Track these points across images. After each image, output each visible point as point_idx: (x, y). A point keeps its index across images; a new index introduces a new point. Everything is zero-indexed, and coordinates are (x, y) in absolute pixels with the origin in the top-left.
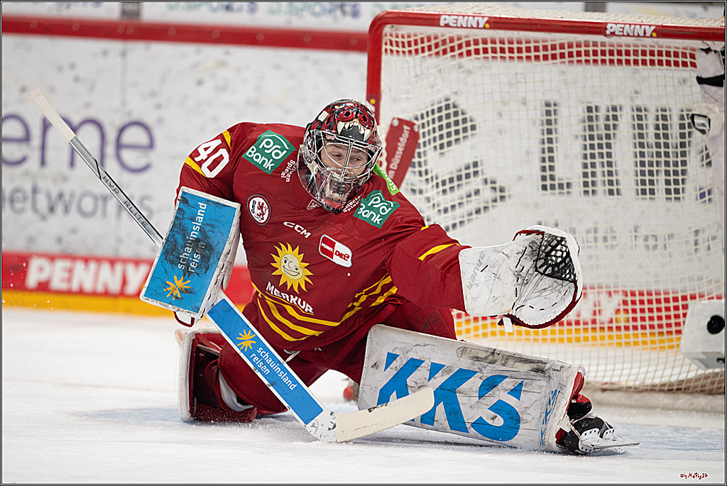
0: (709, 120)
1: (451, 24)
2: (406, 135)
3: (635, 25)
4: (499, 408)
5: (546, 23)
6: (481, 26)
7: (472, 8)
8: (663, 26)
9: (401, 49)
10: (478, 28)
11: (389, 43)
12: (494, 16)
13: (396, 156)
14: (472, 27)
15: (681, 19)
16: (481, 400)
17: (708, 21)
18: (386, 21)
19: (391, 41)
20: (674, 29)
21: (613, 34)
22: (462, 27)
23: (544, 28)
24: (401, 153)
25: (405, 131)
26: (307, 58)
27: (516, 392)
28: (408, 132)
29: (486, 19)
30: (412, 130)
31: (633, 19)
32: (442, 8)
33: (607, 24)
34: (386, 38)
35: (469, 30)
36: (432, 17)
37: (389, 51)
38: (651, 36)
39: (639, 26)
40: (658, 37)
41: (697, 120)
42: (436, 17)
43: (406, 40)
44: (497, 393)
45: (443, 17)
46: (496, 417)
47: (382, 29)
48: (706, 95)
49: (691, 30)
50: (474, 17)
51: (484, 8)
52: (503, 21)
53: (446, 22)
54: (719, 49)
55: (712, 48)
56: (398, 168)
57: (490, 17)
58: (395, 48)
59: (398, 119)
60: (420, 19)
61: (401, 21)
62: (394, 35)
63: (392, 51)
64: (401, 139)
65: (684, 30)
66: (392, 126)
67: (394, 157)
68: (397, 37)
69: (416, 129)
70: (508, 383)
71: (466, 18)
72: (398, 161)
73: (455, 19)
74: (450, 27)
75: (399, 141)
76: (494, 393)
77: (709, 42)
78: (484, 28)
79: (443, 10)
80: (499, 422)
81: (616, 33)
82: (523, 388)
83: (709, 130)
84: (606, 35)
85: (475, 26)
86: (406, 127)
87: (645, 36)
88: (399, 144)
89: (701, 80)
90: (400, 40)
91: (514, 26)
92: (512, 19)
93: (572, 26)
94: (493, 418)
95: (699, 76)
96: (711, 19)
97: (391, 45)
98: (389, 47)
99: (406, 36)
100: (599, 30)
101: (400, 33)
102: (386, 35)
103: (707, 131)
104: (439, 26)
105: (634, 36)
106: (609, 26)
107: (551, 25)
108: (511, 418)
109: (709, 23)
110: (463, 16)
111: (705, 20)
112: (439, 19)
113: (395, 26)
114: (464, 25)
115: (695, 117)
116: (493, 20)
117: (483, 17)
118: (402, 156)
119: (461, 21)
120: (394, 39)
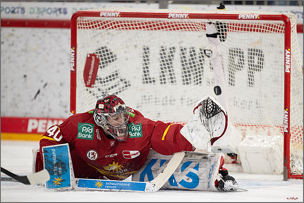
0: (212, 52)
1: (105, 16)
2: (94, 60)
3: (180, 13)
4: (190, 175)
5: (143, 14)
6: (117, 16)
7: (113, 9)
8: (192, 14)
9: (85, 26)
10: (116, 17)
11: (80, 24)
12: (122, 11)
13: (91, 69)
14: (113, 17)
15: (199, 10)
16: (182, 172)
17: (210, 11)
18: (78, 15)
19: (81, 24)
20: (197, 15)
21: (171, 17)
22: (109, 17)
23: (143, 16)
24: (93, 68)
25: (93, 59)
26: (45, 31)
27: (196, 168)
28: (94, 59)
29: (119, 13)
30: (96, 58)
31: (179, 11)
32: (101, 9)
33: (168, 13)
34: (79, 22)
35: (112, 18)
36: (97, 13)
37: (80, 27)
38: (187, 18)
39: (182, 14)
40: (190, 18)
41: (207, 52)
42: (99, 13)
43: (87, 23)
44: (189, 169)
45: (101, 13)
46: (189, 179)
47: (77, 19)
48: (210, 41)
49: (203, 15)
50: (114, 12)
51: (118, 8)
52: (126, 13)
53: (103, 15)
54: (215, 22)
55: (212, 22)
56: (93, 74)
57: (120, 12)
58: (83, 26)
59: (90, 54)
60: (92, 14)
61: (84, 15)
62: (82, 21)
63: (81, 27)
64: (92, 62)
65: (200, 15)
66: (87, 57)
67: (90, 70)
68: (83, 21)
69: (97, 57)
70: (193, 164)
71: (111, 13)
72: (92, 71)
73: (106, 14)
74: (104, 17)
75: (91, 63)
76: (187, 169)
77: (211, 20)
78: (118, 17)
79: (101, 10)
80: (191, 181)
81: (173, 17)
82: (199, 166)
83: (212, 56)
84: (168, 18)
85: (115, 16)
86: (93, 57)
87: (184, 18)
88: (91, 64)
89: (208, 36)
90: (84, 22)
91: (131, 16)
92: (129, 13)
93: (154, 15)
94: (188, 179)
95: (207, 34)
96: (212, 10)
97: (81, 25)
98: (80, 26)
99: (87, 21)
100: (165, 16)
101: (84, 20)
102: (78, 21)
103: (211, 56)
104: (100, 16)
105: (180, 18)
106: (169, 14)
107: (145, 15)
108: (195, 178)
109: (211, 11)
110: (110, 12)
111: (209, 11)
112: (100, 14)
113: (82, 17)
114: (110, 16)
115: (206, 51)
116: (122, 13)
117: (118, 12)
118: (94, 69)
119: (109, 14)
120: (82, 22)
